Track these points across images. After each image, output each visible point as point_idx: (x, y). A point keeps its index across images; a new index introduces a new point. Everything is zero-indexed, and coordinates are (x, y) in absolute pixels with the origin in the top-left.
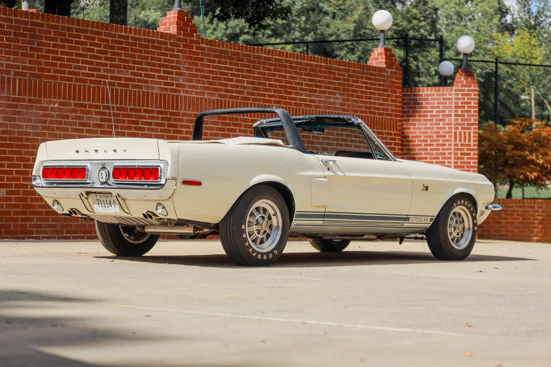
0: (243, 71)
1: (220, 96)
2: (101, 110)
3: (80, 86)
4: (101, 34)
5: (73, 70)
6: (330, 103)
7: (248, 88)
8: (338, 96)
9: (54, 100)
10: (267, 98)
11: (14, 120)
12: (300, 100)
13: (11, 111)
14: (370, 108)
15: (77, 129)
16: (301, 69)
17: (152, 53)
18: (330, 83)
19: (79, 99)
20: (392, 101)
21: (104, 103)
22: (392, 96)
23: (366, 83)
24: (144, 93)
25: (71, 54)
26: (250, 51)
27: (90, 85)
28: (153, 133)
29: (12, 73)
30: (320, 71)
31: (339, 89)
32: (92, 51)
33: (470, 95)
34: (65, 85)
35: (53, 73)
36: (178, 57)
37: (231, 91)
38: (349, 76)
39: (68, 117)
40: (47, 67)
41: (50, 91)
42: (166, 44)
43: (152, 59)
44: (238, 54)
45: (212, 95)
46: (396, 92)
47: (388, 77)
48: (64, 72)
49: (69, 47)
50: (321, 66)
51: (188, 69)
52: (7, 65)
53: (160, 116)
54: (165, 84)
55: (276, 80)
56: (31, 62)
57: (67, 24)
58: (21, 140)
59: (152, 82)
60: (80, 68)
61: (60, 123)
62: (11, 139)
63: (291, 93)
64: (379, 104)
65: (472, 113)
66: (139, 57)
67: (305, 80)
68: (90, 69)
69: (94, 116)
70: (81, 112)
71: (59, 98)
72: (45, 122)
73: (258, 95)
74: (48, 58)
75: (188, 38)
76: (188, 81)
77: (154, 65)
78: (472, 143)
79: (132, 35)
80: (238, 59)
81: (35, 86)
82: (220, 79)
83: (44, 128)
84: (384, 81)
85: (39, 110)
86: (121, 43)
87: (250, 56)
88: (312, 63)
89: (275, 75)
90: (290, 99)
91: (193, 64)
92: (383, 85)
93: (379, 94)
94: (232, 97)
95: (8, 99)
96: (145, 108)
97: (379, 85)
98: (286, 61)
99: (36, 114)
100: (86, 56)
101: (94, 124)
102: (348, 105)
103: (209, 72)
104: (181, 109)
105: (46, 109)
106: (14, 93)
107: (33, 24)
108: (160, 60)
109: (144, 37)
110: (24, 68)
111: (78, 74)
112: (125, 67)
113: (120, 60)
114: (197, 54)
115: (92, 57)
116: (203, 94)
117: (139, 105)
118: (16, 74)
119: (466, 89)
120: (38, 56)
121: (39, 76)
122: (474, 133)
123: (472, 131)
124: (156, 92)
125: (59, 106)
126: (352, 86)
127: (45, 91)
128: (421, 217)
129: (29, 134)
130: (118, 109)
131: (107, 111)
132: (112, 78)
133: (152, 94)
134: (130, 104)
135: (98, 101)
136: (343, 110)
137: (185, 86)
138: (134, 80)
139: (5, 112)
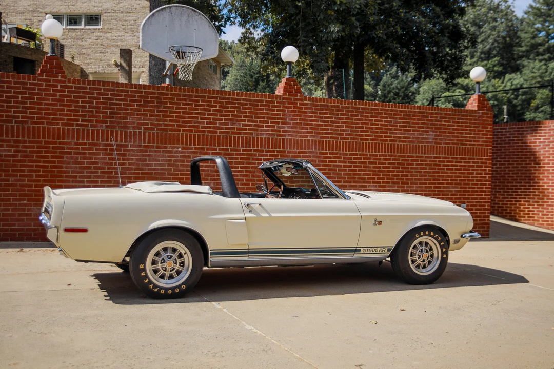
0: (342, 119)
1: (321, 137)
2: (218, 151)
3: (199, 136)
4: (216, 98)
5: (193, 124)
6: (423, 138)
7: (347, 131)
8: (431, 133)
9: (178, 146)
10: (364, 137)
11: (145, 160)
12: (395, 137)
13: (142, 154)
14: (462, 141)
16: (395, 115)
17: (261, 109)
18: (423, 124)
19: (199, 144)
20: (483, 134)
21: (220, 146)
22: (483, 131)
23: (458, 122)
24: (254, 138)
25: (192, 113)
26: (348, 104)
27: (208, 134)
29: (143, 128)
30: (414, 116)
31: (432, 128)
32: (210, 110)
34: (187, 135)
35: (177, 127)
36: (284, 111)
37: (332, 134)
38: (441, 118)
39: (189, 157)
40: (171, 123)
41: (174, 140)
42: (274, 102)
43: (261, 113)
44: (338, 107)
45: (314, 137)
46: (487, 128)
47: (479, 117)
48: (186, 126)
49: (189, 109)
50: (415, 112)
51: (292, 119)
52: (139, 124)
53: (269, 154)
54: (272, 131)
55: (372, 124)
56: (157, 120)
57: (188, 92)
58: (151, 174)
59: (261, 130)
60: (199, 123)
61: (183, 161)
62: (142, 174)
63: (387, 133)
64: (470, 137)
66: (249, 113)
67: (400, 122)
68: (208, 123)
70: (201, 153)
71: (182, 144)
72: (170, 161)
73: (356, 135)
74: (172, 117)
75: (293, 97)
76: (292, 128)
77: (263, 118)
79: (244, 97)
80: (338, 111)
81: (162, 137)
82: (322, 125)
83: (169, 165)
84: (475, 120)
85: (165, 153)
87: (348, 107)
88: (406, 110)
89: (372, 120)
90: (385, 137)
91: (297, 116)
92: (475, 123)
93: (470, 130)
94: (331, 138)
95: (140, 146)
96: (255, 148)
97: (470, 123)
98: (382, 110)
99: (163, 156)
100: (204, 114)
102: (440, 140)
103: (311, 121)
104: (287, 148)
105: (171, 152)
107: (159, 94)
108: (268, 114)
109: (253, 99)
110: (152, 124)
111: (198, 127)
112: (237, 120)
113: (233, 116)
114: (301, 108)
115: (209, 114)
116: (307, 136)
117: (250, 146)
118: (145, 129)
120: (164, 116)
121: (164, 130)
124: (265, 137)
125: (182, 149)
126: (445, 125)
127: (170, 140)
128: (375, 248)
129: (158, 170)
130: (232, 150)
131: (223, 152)
132: (226, 128)
133: (261, 138)
134: (242, 146)
135: (215, 145)
136: (436, 143)
137: (290, 132)
138: (245, 129)
139: (138, 155)
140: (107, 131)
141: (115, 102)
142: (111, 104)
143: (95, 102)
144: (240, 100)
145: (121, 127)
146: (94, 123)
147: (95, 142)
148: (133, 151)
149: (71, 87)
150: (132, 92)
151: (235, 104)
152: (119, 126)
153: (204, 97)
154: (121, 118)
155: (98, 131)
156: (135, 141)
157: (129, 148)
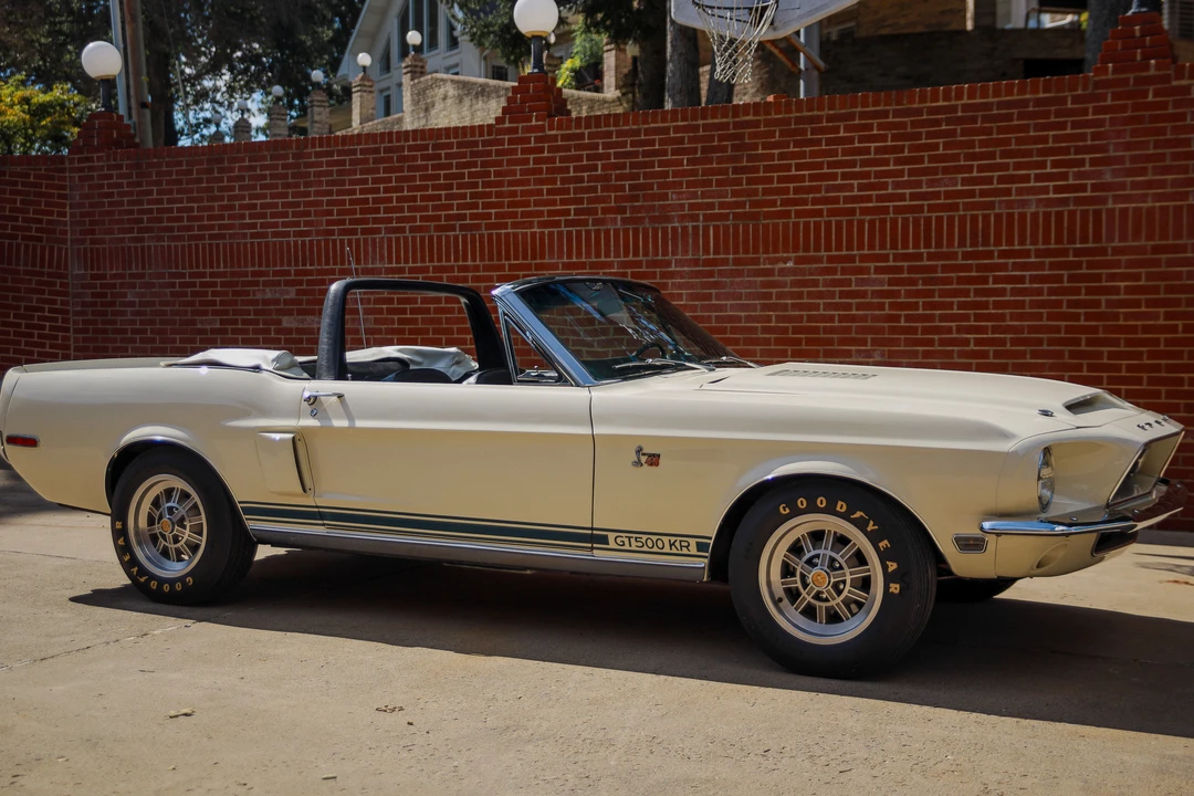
2: (890, 264)
3: (839, 224)
4: (885, 114)
5: (823, 194)
9: (785, 255)
11: (709, 297)
13: (701, 283)
15: (837, 303)
19: (839, 248)
21: (897, 249)
24: (998, 215)
25: (820, 166)
27: (863, 217)
28: (1027, 299)
29: (701, 217)
32: (867, 151)
34: (807, 224)
35: (781, 206)
36: (1101, 124)
39: (815, 283)
40: (769, 198)
41: (776, 240)
42: (1063, 101)
48: (805, 202)
49: (813, 154)
51: (1130, 146)
52: (692, 207)
53: (1047, 260)
54: (1057, 190)
56: (734, 193)
58: (724, 330)
59: (1020, 192)
60: (839, 188)
61: (800, 295)
66: (983, 144)
68: (862, 188)
69: (874, 276)
70: (844, 271)
71: (796, 249)
72: (768, 296)
74: (770, 180)
75: (1131, 76)
76: (1130, 172)
77: (1029, 153)
79: (965, 101)
81: (746, 234)
83: (765, 307)
85: (754, 276)
91: (1147, 132)
95: (696, 262)
96: (1004, 248)
99: (750, 284)
100: (853, 164)
101: (873, 292)
104: (1110, 239)
105: (770, 272)
106: (707, 251)
107: (737, 125)
108: (1044, 140)
109: (996, 100)
110: (722, 206)
111: (835, 200)
112: (946, 171)
114: (1163, 106)
115: (865, 163)
116: (1183, 196)
117: (986, 242)
118: (708, 218)
120: (750, 181)
121: (755, 216)
124: (1033, 210)
125: (795, 264)
127: (766, 240)
129: (739, 319)
130: (931, 257)
131: (906, 264)
132: (914, 197)
133: (1022, 216)
134: (962, 244)
135: (883, 247)
137: (1122, 186)
138: (971, 194)
139: (692, 286)
140: (626, 232)
141: (641, 159)
142: (633, 166)
143: (600, 167)
144: (954, 109)
145: (653, 220)
146: (600, 216)
147: (603, 259)
148: (681, 275)
149: (554, 138)
150: (677, 130)
151: (937, 123)
152: (650, 218)
153: (851, 116)
154: (654, 197)
155: (607, 232)
156: (685, 252)
157: (673, 269)
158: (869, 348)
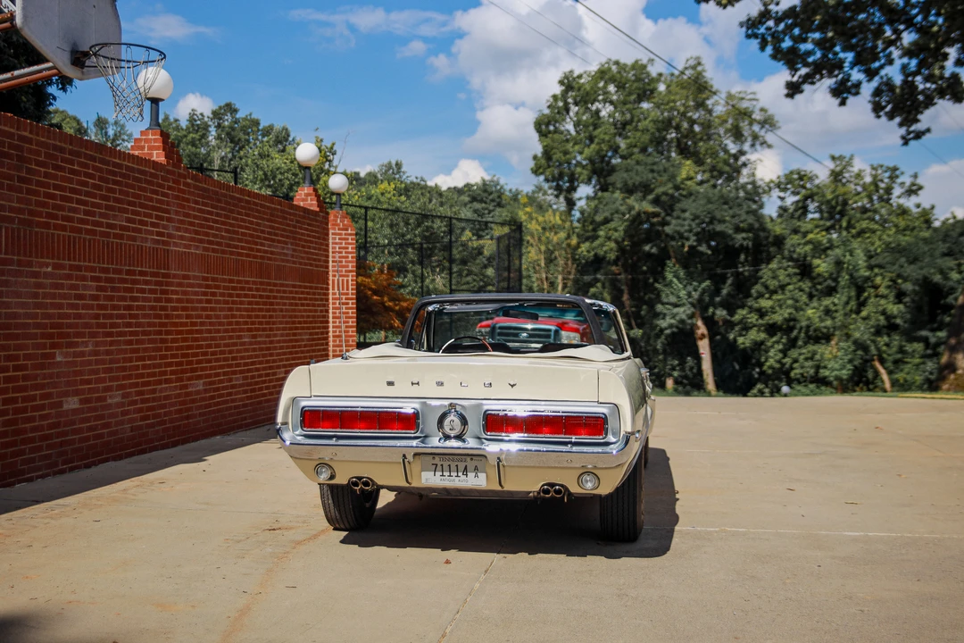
0: (221, 216)
1: (206, 249)
2: (97, 274)
3: (74, 239)
4: (95, 159)
5: (66, 213)
7: (226, 238)
8: (289, 246)
9: (47, 261)
12: (264, 251)
14: (310, 259)
15: (72, 304)
16: (265, 213)
17: (144, 190)
18: (284, 230)
19: (74, 259)
21: (100, 263)
22: (323, 245)
23: (307, 230)
24: (138, 246)
25: (65, 189)
27: (86, 236)
31: (290, 237)
33: (348, 239)
34: (59, 236)
35: (45, 218)
36: (168, 196)
37: (213, 243)
39: (61, 286)
40: (38, 209)
41: (42, 247)
42: (157, 177)
43: (145, 198)
45: (197, 248)
48: (57, 217)
49: (63, 179)
51: (177, 213)
53: (152, 279)
55: (247, 228)
56: (20, 200)
57: (60, 142)
58: (9, 326)
59: (146, 232)
60: (75, 210)
61: (53, 296)
63: (257, 244)
65: (350, 259)
67: (267, 227)
68: (87, 213)
69: (89, 283)
70: (77, 278)
71: (53, 258)
72: (36, 296)
74: (39, 194)
75: (176, 170)
76: (177, 229)
77: (147, 207)
78: (350, 291)
81: (25, 238)
83: (37, 306)
85: (30, 278)
86: (114, 174)
89: (243, 220)
91: (181, 206)
99: (27, 284)
100: (81, 193)
101: (90, 295)
104: (172, 269)
105: (36, 275)
107: (22, 138)
110: (12, 209)
111: (73, 220)
112: (119, 210)
113: (114, 200)
114: (183, 192)
115: (86, 194)
117: (134, 265)
119: (344, 232)
120: (29, 192)
121: (30, 223)
122: (352, 280)
123: (350, 278)
124: (149, 245)
125: (52, 269)
127: (37, 246)
132: (107, 225)
133: (146, 248)
134: (126, 264)
135: (94, 261)
136: (294, 263)
137: (175, 237)
138: (129, 229)
158: (86, 340)
